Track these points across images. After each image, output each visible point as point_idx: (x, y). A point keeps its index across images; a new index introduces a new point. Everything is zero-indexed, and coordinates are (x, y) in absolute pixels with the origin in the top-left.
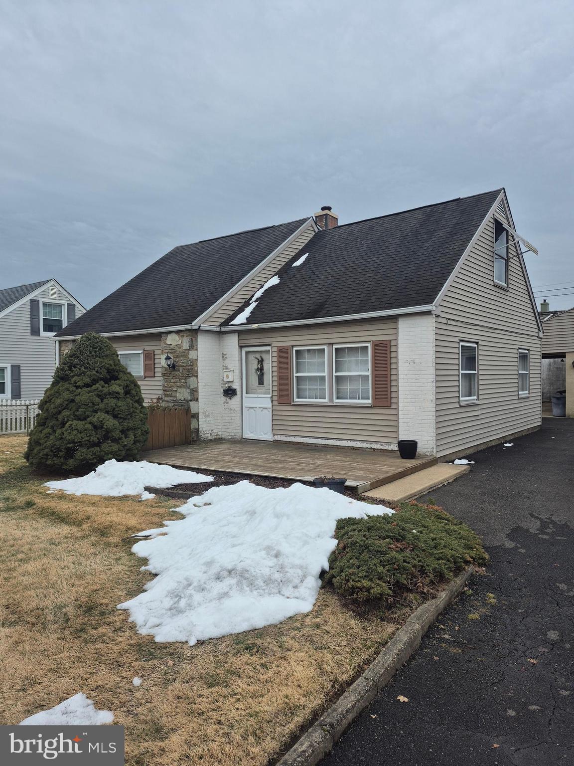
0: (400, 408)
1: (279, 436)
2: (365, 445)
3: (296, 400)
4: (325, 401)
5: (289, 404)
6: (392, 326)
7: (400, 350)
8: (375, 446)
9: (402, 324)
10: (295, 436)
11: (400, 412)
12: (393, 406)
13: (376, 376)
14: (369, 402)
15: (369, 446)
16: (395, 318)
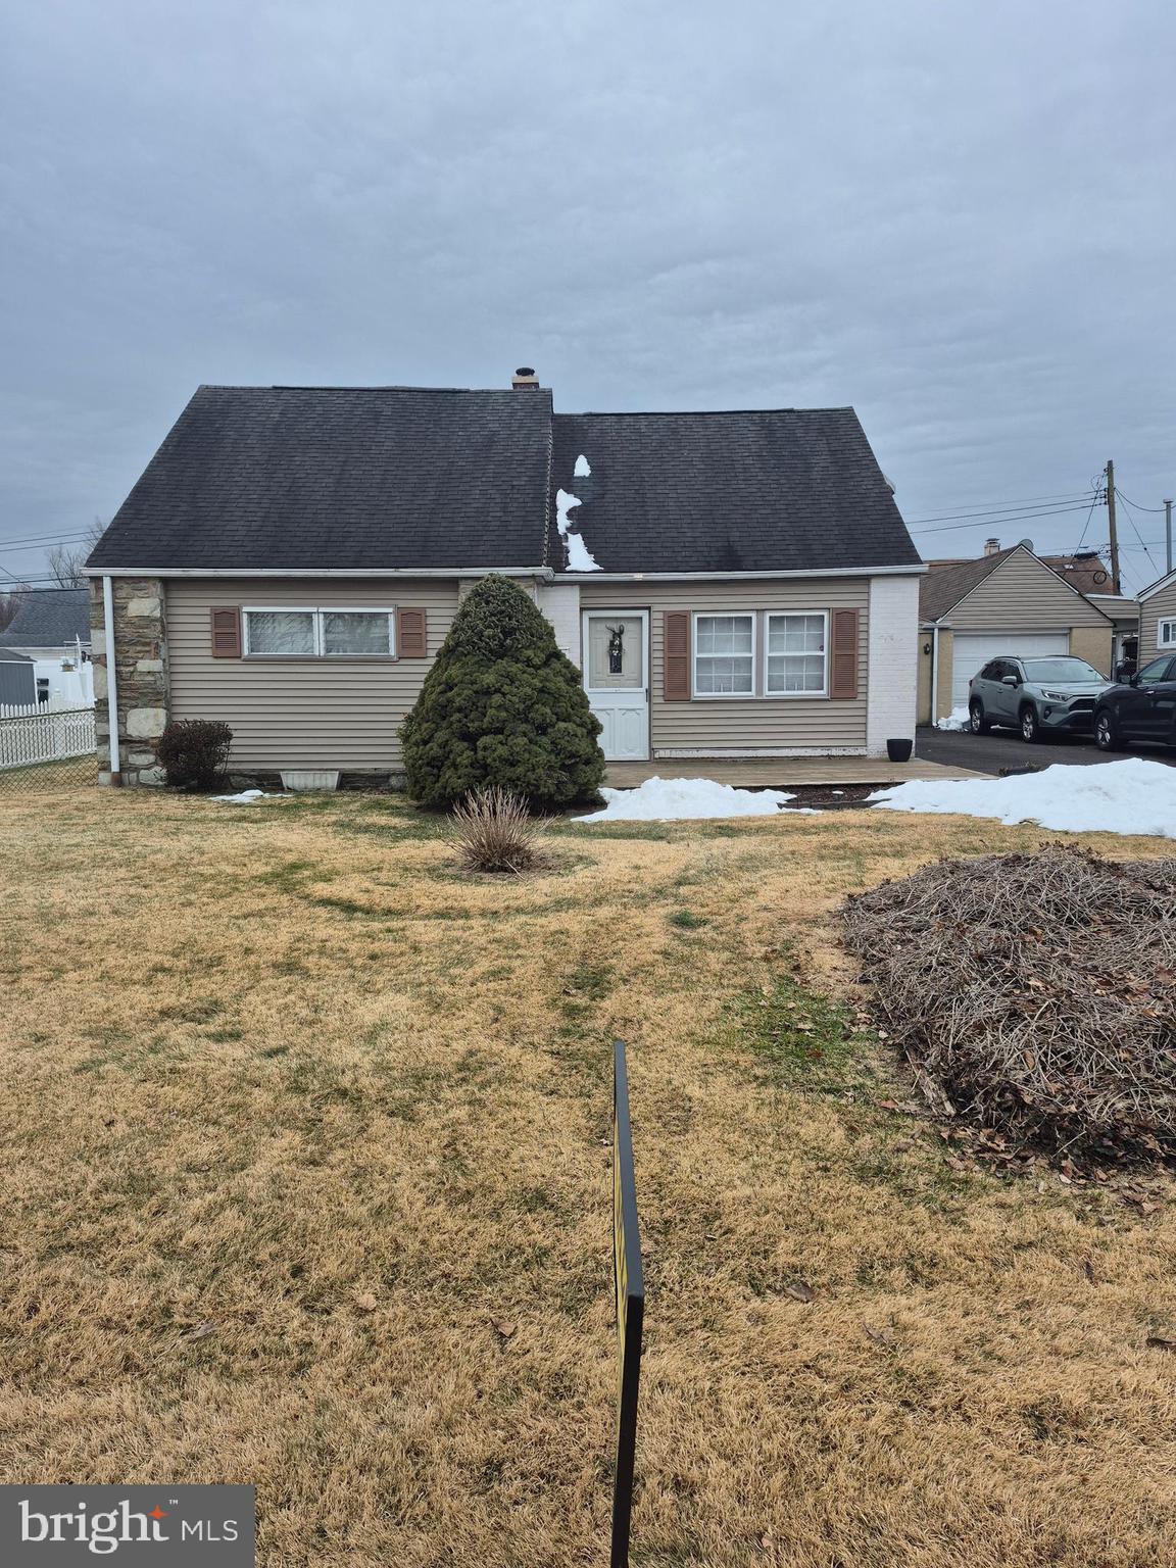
0: (870, 700)
1: (668, 751)
2: (819, 752)
3: (696, 694)
4: (752, 694)
5: (688, 701)
6: (862, 588)
7: (872, 622)
8: (834, 752)
9: (876, 587)
10: (698, 749)
11: (870, 705)
12: (861, 697)
13: (836, 658)
14: (823, 693)
15: (825, 753)
16: (867, 578)
